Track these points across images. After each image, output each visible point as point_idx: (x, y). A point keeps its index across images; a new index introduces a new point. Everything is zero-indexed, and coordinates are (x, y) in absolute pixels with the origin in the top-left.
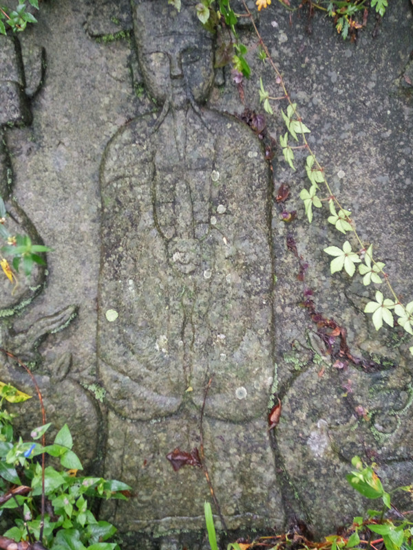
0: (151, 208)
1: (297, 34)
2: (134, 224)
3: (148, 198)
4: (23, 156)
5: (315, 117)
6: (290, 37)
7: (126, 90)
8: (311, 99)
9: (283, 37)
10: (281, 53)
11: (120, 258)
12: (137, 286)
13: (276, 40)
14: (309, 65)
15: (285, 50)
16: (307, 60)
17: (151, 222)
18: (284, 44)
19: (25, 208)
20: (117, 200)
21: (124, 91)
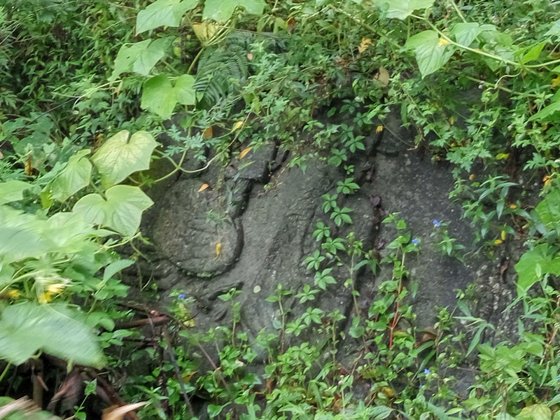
0: (303, 234)
1: (416, 162)
2: (290, 240)
3: (303, 228)
4: (256, 198)
5: (412, 206)
6: (412, 163)
7: (320, 176)
8: (413, 196)
9: (408, 162)
10: (405, 170)
11: (275, 257)
12: (277, 275)
13: (405, 163)
14: (417, 178)
15: (408, 169)
16: (417, 176)
17: (299, 241)
18: (408, 166)
19: (244, 225)
20: (287, 226)
21: (319, 176)
